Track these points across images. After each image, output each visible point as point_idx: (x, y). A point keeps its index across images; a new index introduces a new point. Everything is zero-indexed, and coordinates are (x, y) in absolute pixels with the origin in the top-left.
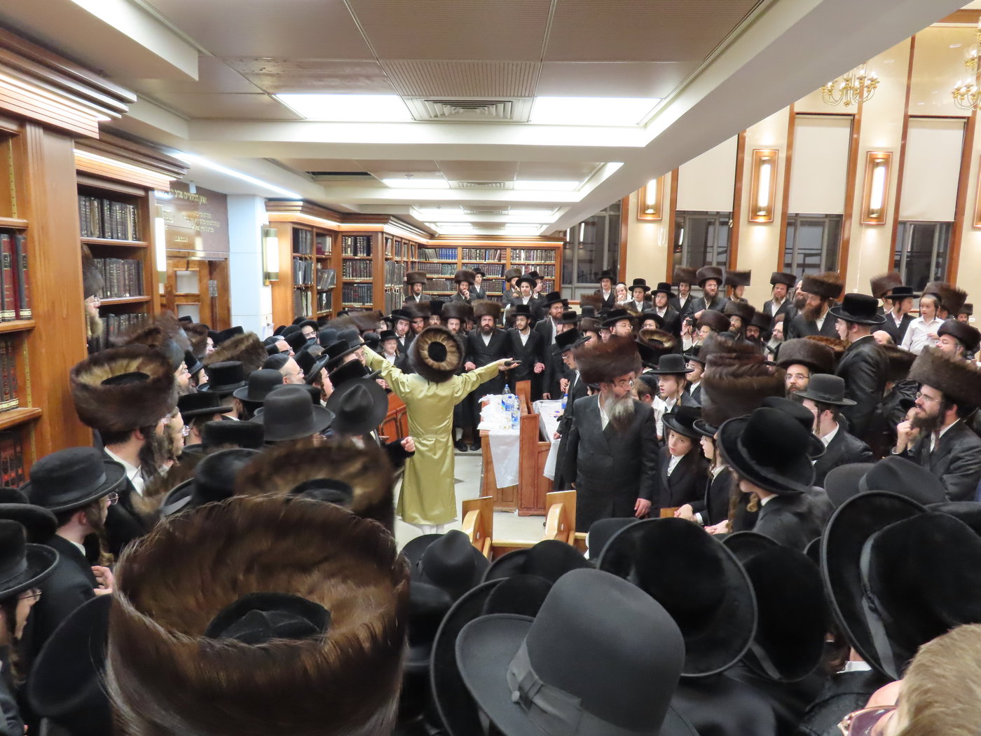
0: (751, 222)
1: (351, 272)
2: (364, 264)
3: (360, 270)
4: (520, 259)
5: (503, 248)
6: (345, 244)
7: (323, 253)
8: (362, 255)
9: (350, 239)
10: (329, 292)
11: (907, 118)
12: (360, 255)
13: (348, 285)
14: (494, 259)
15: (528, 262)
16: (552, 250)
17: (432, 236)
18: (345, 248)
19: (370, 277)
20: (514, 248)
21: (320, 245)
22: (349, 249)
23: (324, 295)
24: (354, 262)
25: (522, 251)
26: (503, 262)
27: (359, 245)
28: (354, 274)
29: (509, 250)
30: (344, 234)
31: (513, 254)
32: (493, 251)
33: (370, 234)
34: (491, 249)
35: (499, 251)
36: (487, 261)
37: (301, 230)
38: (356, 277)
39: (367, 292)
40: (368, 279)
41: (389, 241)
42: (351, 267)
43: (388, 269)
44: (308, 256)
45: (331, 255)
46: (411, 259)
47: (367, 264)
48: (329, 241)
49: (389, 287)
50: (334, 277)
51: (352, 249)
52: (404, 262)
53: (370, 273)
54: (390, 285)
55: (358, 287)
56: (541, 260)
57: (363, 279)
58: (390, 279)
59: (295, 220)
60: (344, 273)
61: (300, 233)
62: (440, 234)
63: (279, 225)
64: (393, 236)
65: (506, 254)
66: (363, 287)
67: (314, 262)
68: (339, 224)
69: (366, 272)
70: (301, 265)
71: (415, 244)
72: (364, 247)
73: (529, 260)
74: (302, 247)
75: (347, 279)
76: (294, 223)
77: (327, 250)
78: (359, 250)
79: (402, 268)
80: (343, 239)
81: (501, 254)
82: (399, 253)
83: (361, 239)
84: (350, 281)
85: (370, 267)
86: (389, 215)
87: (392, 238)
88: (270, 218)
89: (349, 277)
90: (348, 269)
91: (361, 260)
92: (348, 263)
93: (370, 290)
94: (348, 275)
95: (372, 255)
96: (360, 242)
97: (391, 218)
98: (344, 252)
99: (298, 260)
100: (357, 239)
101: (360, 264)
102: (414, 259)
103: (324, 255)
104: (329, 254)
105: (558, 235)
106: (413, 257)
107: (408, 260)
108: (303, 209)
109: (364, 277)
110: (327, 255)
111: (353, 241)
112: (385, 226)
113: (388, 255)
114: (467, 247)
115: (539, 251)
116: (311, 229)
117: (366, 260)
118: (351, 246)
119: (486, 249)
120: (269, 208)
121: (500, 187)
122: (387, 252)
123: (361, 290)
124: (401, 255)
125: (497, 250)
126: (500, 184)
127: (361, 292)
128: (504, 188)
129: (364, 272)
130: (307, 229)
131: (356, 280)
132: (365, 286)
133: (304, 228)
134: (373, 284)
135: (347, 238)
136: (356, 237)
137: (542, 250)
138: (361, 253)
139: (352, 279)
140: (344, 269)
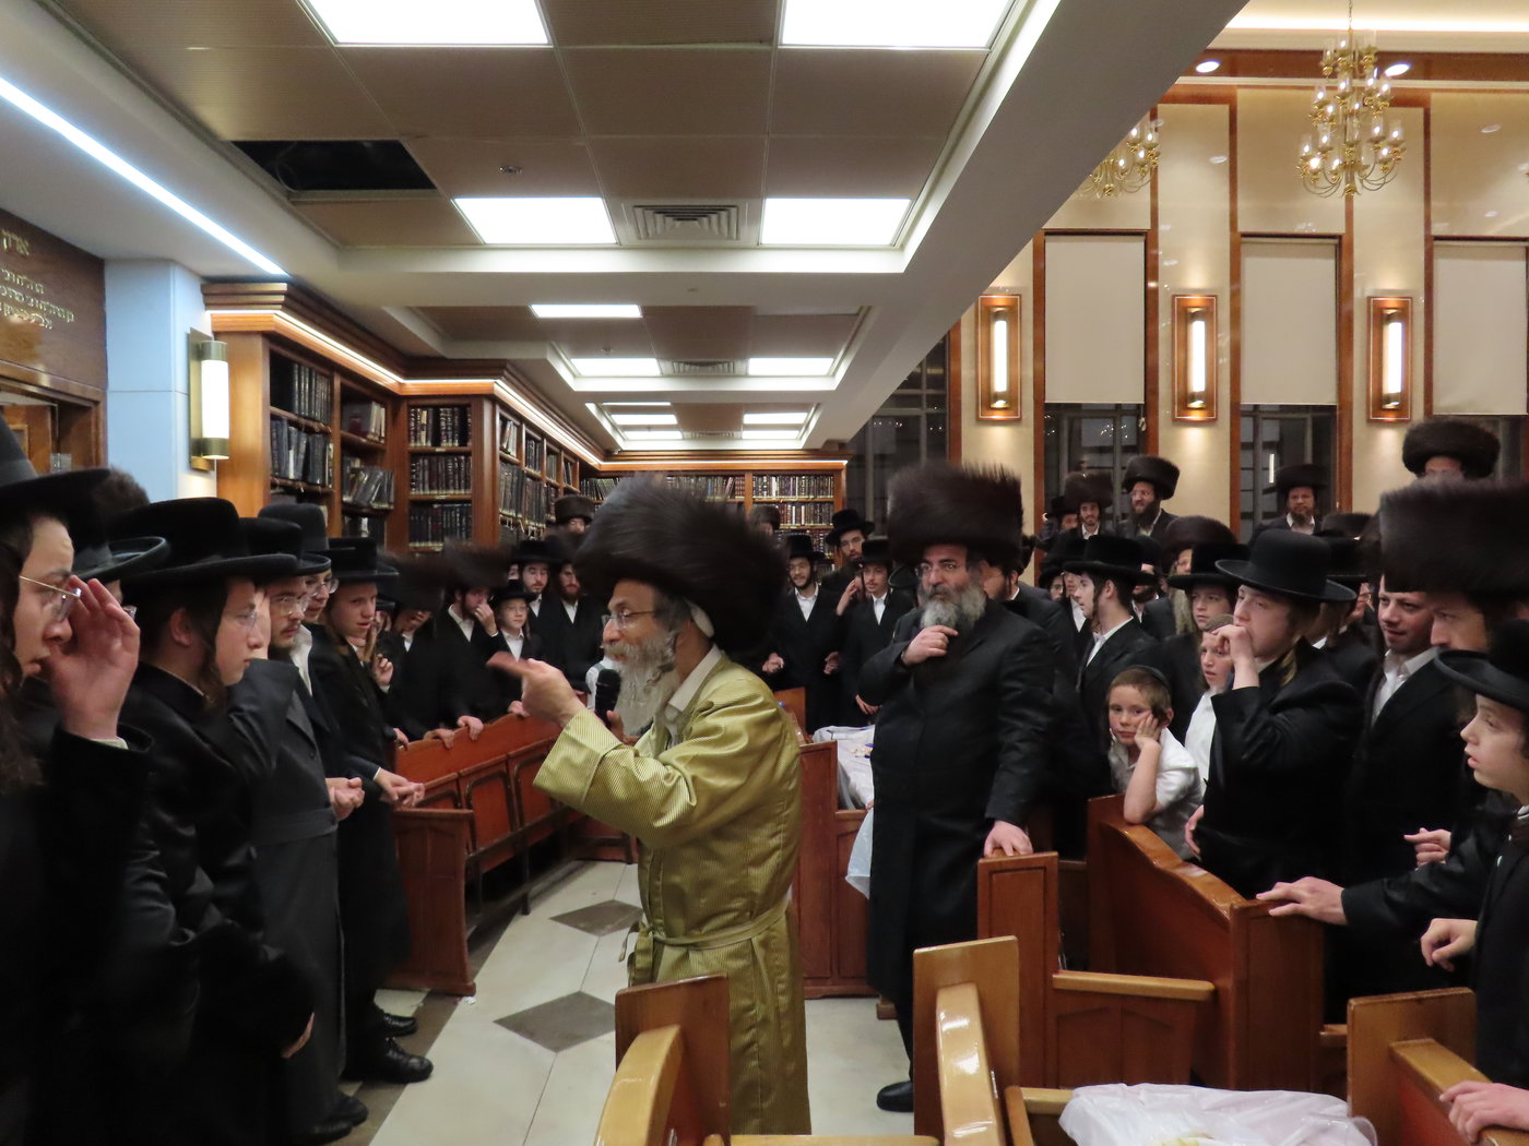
0: (1180, 422)
1: (426, 478)
2: (454, 462)
3: (447, 476)
4: (770, 494)
5: (739, 474)
6: (416, 422)
7: (364, 435)
8: (450, 444)
9: (425, 413)
10: (377, 517)
11: (1432, 241)
12: (447, 445)
13: (424, 505)
14: (723, 494)
15: (784, 498)
16: (827, 476)
17: (608, 452)
18: (416, 431)
19: (466, 487)
20: (759, 474)
21: (358, 420)
22: (423, 433)
23: (365, 521)
24: (434, 459)
25: (774, 479)
26: (739, 498)
27: (443, 424)
28: (434, 484)
29: (749, 478)
30: (413, 402)
31: (757, 484)
32: (720, 479)
33: (466, 402)
34: (716, 476)
35: (730, 479)
37: (300, 365)
38: (438, 489)
39: (461, 518)
40: (463, 492)
41: (509, 425)
42: (427, 468)
43: (509, 479)
44: (316, 426)
45: (382, 442)
46: (565, 485)
47: (459, 462)
48: (379, 414)
49: (509, 516)
50: (389, 486)
51: (430, 433)
52: (548, 483)
53: (466, 481)
54: (512, 513)
55: (443, 509)
56: (809, 494)
57: (451, 493)
58: (514, 502)
59: (272, 329)
60: (413, 481)
61: (296, 371)
62: (624, 449)
63: (238, 340)
64: (521, 419)
65: (743, 485)
66: (451, 509)
67: (333, 443)
68: (401, 380)
69: (459, 478)
70: (294, 436)
71: (573, 461)
72: (453, 427)
73: (785, 494)
74: (301, 403)
75: (417, 493)
76: (277, 342)
77: (373, 430)
78: (443, 433)
79: (543, 491)
80: (409, 413)
81: (734, 485)
82: (538, 464)
83: (446, 412)
84: (425, 498)
85: (467, 468)
86: (505, 361)
87: (518, 423)
88: (214, 324)
89: (424, 489)
90: (421, 474)
91: (449, 454)
92: (421, 461)
93: (467, 515)
94: (421, 486)
95: (470, 444)
96: (446, 417)
97: (509, 366)
98: (413, 437)
99: (285, 423)
100: (440, 412)
101: (446, 463)
102: (571, 486)
103: (364, 440)
104: (377, 439)
105: (836, 448)
106: (569, 483)
107: (557, 484)
108: (290, 302)
109: (455, 489)
110: (372, 440)
111: (431, 417)
112: (496, 383)
113: (509, 453)
114: (672, 473)
115: (804, 477)
116: (327, 373)
117: (457, 454)
118: (427, 425)
119: (707, 476)
120: (212, 300)
121: (729, 371)
122: (505, 445)
123: (449, 515)
124: (541, 467)
125: (726, 477)
126: (729, 365)
127: (449, 519)
128: (734, 372)
129: (454, 480)
130: (315, 367)
131: (438, 494)
132: (456, 507)
133: (307, 362)
134: (473, 502)
135: (419, 410)
136: (436, 408)
137: (810, 476)
138: (447, 441)
139: (430, 495)
140: (413, 473)
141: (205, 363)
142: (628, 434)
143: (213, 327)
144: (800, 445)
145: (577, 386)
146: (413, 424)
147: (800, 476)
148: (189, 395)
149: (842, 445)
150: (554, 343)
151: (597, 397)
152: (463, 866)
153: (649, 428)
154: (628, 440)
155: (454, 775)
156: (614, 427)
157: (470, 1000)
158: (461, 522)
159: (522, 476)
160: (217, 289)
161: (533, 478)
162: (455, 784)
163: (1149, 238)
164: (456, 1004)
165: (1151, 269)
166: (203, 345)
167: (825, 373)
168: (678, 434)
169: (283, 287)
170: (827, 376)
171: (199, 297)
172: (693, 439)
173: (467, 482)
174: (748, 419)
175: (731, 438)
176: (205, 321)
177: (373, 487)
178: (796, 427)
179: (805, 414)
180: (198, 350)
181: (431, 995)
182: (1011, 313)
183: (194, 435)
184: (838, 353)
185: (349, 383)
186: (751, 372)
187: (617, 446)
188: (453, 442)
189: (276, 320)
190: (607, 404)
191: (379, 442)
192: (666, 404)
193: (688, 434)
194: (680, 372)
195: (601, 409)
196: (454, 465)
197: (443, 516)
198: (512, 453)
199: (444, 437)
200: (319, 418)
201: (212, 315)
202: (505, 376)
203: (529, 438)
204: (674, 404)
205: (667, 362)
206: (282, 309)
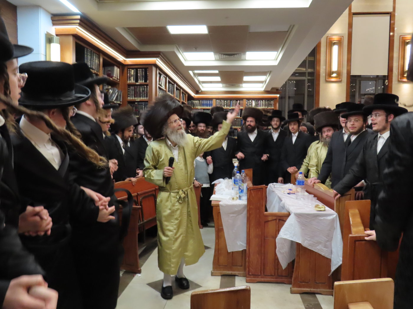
0: (401, 82)
1: (133, 94)
2: (142, 88)
3: (140, 93)
5: (241, 99)
7: (112, 77)
8: (141, 82)
9: (133, 71)
12: (140, 82)
13: (132, 103)
16: (272, 100)
17: (197, 91)
18: (130, 77)
19: (147, 97)
20: (248, 99)
21: (110, 72)
22: (132, 78)
24: (136, 87)
25: (253, 101)
27: (139, 74)
28: (136, 95)
29: (245, 100)
30: (129, 67)
31: (248, 103)
32: (235, 101)
34: (233, 100)
35: (238, 101)
36: (231, 107)
37: (87, 49)
38: (137, 97)
39: (144, 107)
40: (145, 98)
41: (162, 76)
42: (133, 90)
45: (118, 80)
46: (182, 100)
47: (144, 88)
48: (117, 70)
50: (120, 96)
51: (135, 78)
55: (138, 104)
56: (265, 106)
57: (142, 99)
59: (75, 33)
60: (128, 94)
61: (86, 51)
62: (203, 90)
63: (64, 38)
64: (167, 75)
65: (242, 103)
66: (142, 104)
68: (125, 59)
69: (144, 94)
71: (185, 93)
72: (142, 76)
73: (257, 106)
74: (88, 62)
75: (130, 98)
76: (77, 37)
77: (115, 76)
78: (139, 78)
80: (128, 71)
82: (173, 92)
83: (140, 70)
84: (133, 100)
85: (147, 90)
86: (160, 52)
87: (166, 77)
88: (56, 32)
89: (132, 97)
90: (131, 92)
91: (141, 85)
92: (131, 87)
93: (147, 106)
94: (131, 96)
95: (148, 81)
96: (140, 72)
97: (161, 54)
98: (129, 79)
100: (138, 70)
101: (140, 88)
102: (184, 102)
103: (111, 79)
104: (116, 79)
105: (275, 91)
106: (183, 100)
107: (180, 100)
108: (82, 23)
109: (143, 97)
110: (114, 79)
111: (135, 72)
112: (157, 60)
113: (162, 86)
114: (219, 99)
115: (264, 101)
116: (98, 53)
117: (144, 85)
118: (133, 75)
119: (231, 100)
120: (55, 22)
121: (239, 58)
122: (160, 83)
123: (140, 106)
124: (174, 94)
125: (237, 100)
126: (239, 55)
127: (140, 108)
128: (241, 58)
129: (142, 94)
130: (93, 50)
131: (137, 99)
132: (143, 104)
133: (90, 48)
134: (149, 102)
135: (131, 70)
136: (137, 69)
137: (266, 100)
138: (140, 81)
139: (134, 99)
140: (128, 92)
141: (52, 44)
142: (204, 85)
143: (56, 33)
144: (263, 89)
145: (186, 64)
146: (129, 75)
147: (262, 100)
148: (46, 56)
149: (277, 90)
150: (177, 45)
151: (193, 68)
152: (138, 227)
153: (211, 82)
154: (204, 87)
155: (136, 194)
156: (199, 82)
157: (139, 275)
158: (144, 109)
160: (57, 18)
162: (136, 197)
163: (391, 15)
164: (134, 276)
165: (392, 28)
166: (51, 38)
167: (274, 59)
168: (221, 85)
169: (79, 17)
171: (50, 21)
172: (226, 87)
173: (147, 95)
174: (246, 78)
175: (239, 87)
176: (53, 30)
177: (114, 95)
178: (261, 82)
179: (265, 77)
180: (49, 40)
181: (125, 272)
182: (340, 43)
184: (279, 50)
185: (106, 59)
186: (247, 58)
187: (201, 89)
188: (142, 81)
189: (77, 29)
190: (196, 72)
191: (117, 81)
192: (217, 72)
193: (224, 85)
194: (221, 58)
195: (194, 74)
196: (142, 89)
197: (138, 107)
198: (163, 86)
199: (139, 79)
200: (94, 69)
201: (55, 28)
202: (160, 58)
203: (169, 82)
204: (219, 72)
205: (217, 54)
206: (79, 26)
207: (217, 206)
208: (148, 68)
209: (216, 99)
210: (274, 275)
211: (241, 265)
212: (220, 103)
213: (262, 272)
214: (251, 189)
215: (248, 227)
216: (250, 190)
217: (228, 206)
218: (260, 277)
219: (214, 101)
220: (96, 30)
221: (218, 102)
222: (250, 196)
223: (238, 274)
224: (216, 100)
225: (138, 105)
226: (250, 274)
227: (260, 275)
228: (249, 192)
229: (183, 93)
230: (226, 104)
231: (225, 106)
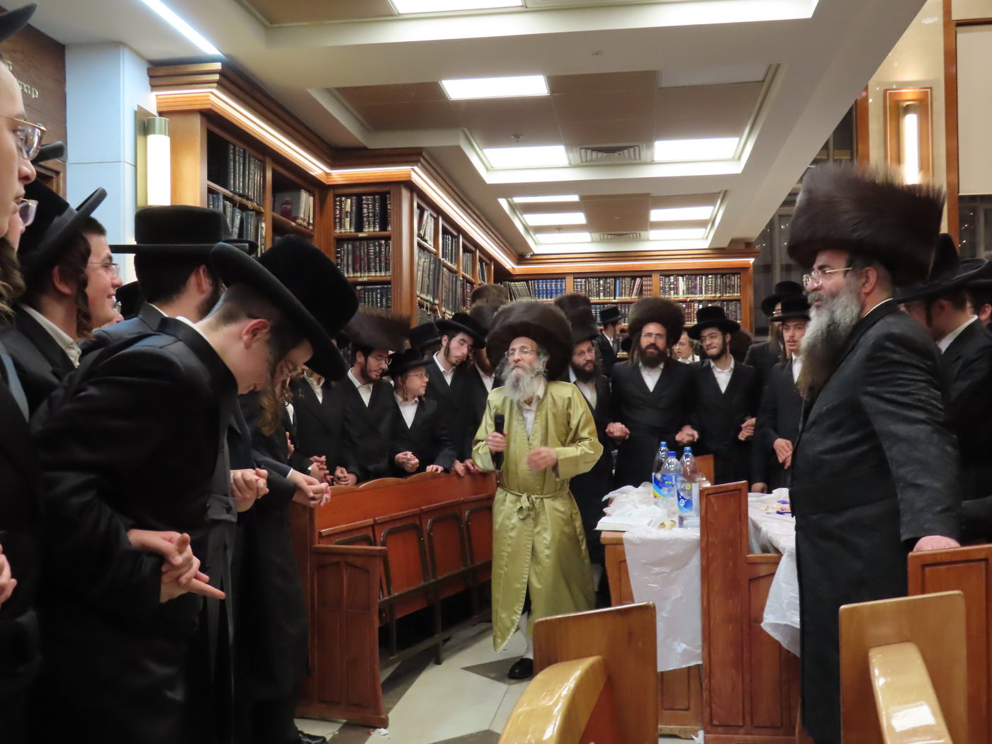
1: (350, 262)
2: (375, 246)
3: (369, 259)
4: (677, 293)
5: (647, 274)
6: (341, 210)
7: (294, 219)
8: (372, 230)
9: (349, 201)
12: (368, 230)
14: (630, 294)
15: (692, 297)
16: (734, 274)
17: (521, 254)
18: (340, 218)
19: (387, 269)
20: (666, 274)
21: (289, 207)
22: (348, 220)
24: (358, 244)
25: (680, 278)
27: (365, 211)
28: (358, 266)
29: (656, 277)
30: (338, 191)
31: (664, 283)
32: (628, 280)
33: (385, 189)
34: (624, 277)
35: (638, 281)
36: (618, 299)
37: (234, 146)
38: (361, 272)
39: (381, 298)
40: (383, 274)
41: (426, 214)
42: (350, 252)
43: (426, 265)
44: (249, 204)
45: (311, 227)
47: (380, 245)
48: (307, 201)
49: (427, 301)
51: (354, 219)
52: (463, 277)
53: (386, 263)
54: (430, 298)
55: (365, 290)
56: (715, 292)
57: (373, 275)
58: (431, 288)
59: (209, 106)
61: (231, 152)
62: (536, 252)
63: (179, 120)
64: (438, 211)
65: (650, 285)
66: (372, 290)
67: (265, 221)
68: (328, 170)
69: (380, 262)
70: (229, 210)
71: (488, 262)
72: (374, 213)
73: (692, 293)
74: (236, 181)
76: (211, 117)
77: (302, 216)
78: (365, 219)
79: (459, 283)
80: (335, 201)
81: (642, 285)
82: (455, 258)
83: (367, 200)
85: (387, 252)
86: (420, 148)
87: (435, 215)
88: (159, 105)
89: (348, 272)
90: (345, 258)
91: (370, 239)
92: (345, 246)
93: (387, 295)
94: (345, 269)
95: (389, 228)
96: (368, 204)
97: (424, 153)
98: (338, 225)
99: (221, 197)
100: (362, 200)
101: (368, 247)
103: (293, 224)
104: (305, 224)
105: (742, 247)
106: (484, 280)
107: (473, 279)
108: (226, 82)
109: (376, 271)
110: (301, 225)
111: (354, 205)
112: (413, 169)
113: (426, 241)
114: (582, 276)
115: (710, 276)
116: (260, 157)
117: (379, 238)
118: (351, 213)
119: (616, 278)
120: (157, 82)
121: (635, 158)
122: (422, 232)
123: (370, 296)
124: (457, 261)
125: (634, 278)
126: (634, 151)
127: (370, 300)
128: (640, 159)
129: (375, 263)
130: (249, 151)
131: (361, 277)
132: (377, 289)
133: (241, 145)
134: (392, 283)
135: (343, 199)
136: (359, 197)
137: (716, 274)
138: (369, 227)
139: (354, 277)
140: (337, 258)
141: (151, 138)
142: (541, 237)
143: (158, 107)
144: (706, 244)
145: (490, 179)
146: (338, 212)
147: (707, 275)
148: (136, 166)
149: (748, 244)
150: (466, 130)
151: (510, 190)
152: (377, 602)
153: (559, 229)
154: (540, 244)
155: (370, 521)
156: (527, 228)
157: (383, 731)
158: (381, 302)
159: (438, 264)
160: (162, 71)
161: (450, 270)
162: (370, 529)
164: (369, 734)
166: (149, 121)
167: (731, 155)
168: (586, 236)
169: (218, 66)
170: (733, 159)
171: (145, 80)
172: (602, 241)
174: (656, 215)
175: (638, 239)
176: (151, 101)
178: (701, 224)
179: (711, 208)
180: (144, 126)
181: (346, 726)
182: (922, 106)
183: (141, 203)
184: (744, 131)
185: (282, 170)
186: (657, 158)
187: (530, 250)
188: (374, 227)
189: (213, 98)
190: (518, 200)
191: (308, 229)
192: (574, 198)
193: (596, 236)
194: (587, 161)
195: (513, 207)
196: (375, 249)
197: (365, 297)
198: (429, 242)
199: (366, 223)
200: (253, 198)
201: (157, 96)
202: (421, 164)
203: (445, 232)
204: (582, 198)
205: (574, 149)
206: (217, 88)
207: (615, 544)
208: (389, 193)
209: (577, 276)
210: (779, 725)
211: (686, 707)
212: (585, 285)
213: (748, 718)
214: (710, 492)
215: (705, 595)
216: (708, 495)
217: (645, 543)
218: (742, 731)
219: (569, 280)
220: (259, 96)
221: (581, 285)
222: (706, 512)
223: (680, 730)
224: (574, 278)
225: (365, 292)
226: (715, 722)
227: (742, 726)
228: (704, 500)
229: (481, 261)
230: (604, 287)
231: (602, 294)
